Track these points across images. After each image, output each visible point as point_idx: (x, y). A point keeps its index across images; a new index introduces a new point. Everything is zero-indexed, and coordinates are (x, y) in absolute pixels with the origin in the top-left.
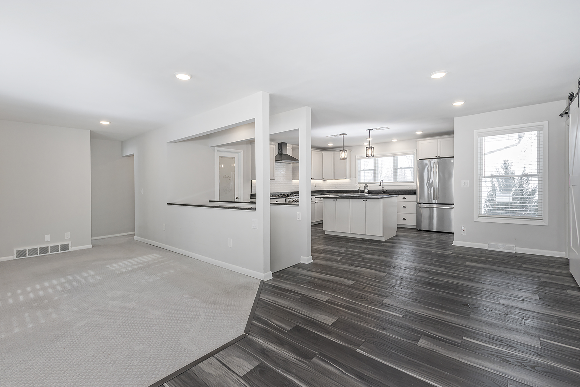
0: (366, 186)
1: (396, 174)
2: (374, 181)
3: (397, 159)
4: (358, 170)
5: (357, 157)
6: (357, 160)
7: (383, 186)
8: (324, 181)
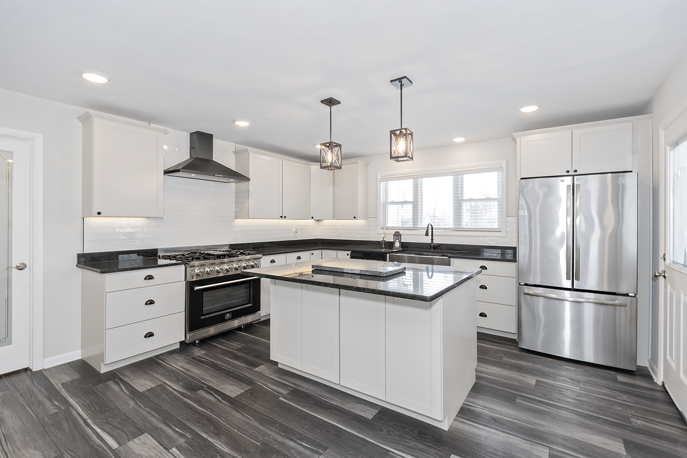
0: (397, 234)
1: (459, 212)
2: (414, 224)
3: (462, 181)
4: (382, 201)
5: (379, 177)
6: (380, 184)
7: (432, 237)
8: (317, 222)
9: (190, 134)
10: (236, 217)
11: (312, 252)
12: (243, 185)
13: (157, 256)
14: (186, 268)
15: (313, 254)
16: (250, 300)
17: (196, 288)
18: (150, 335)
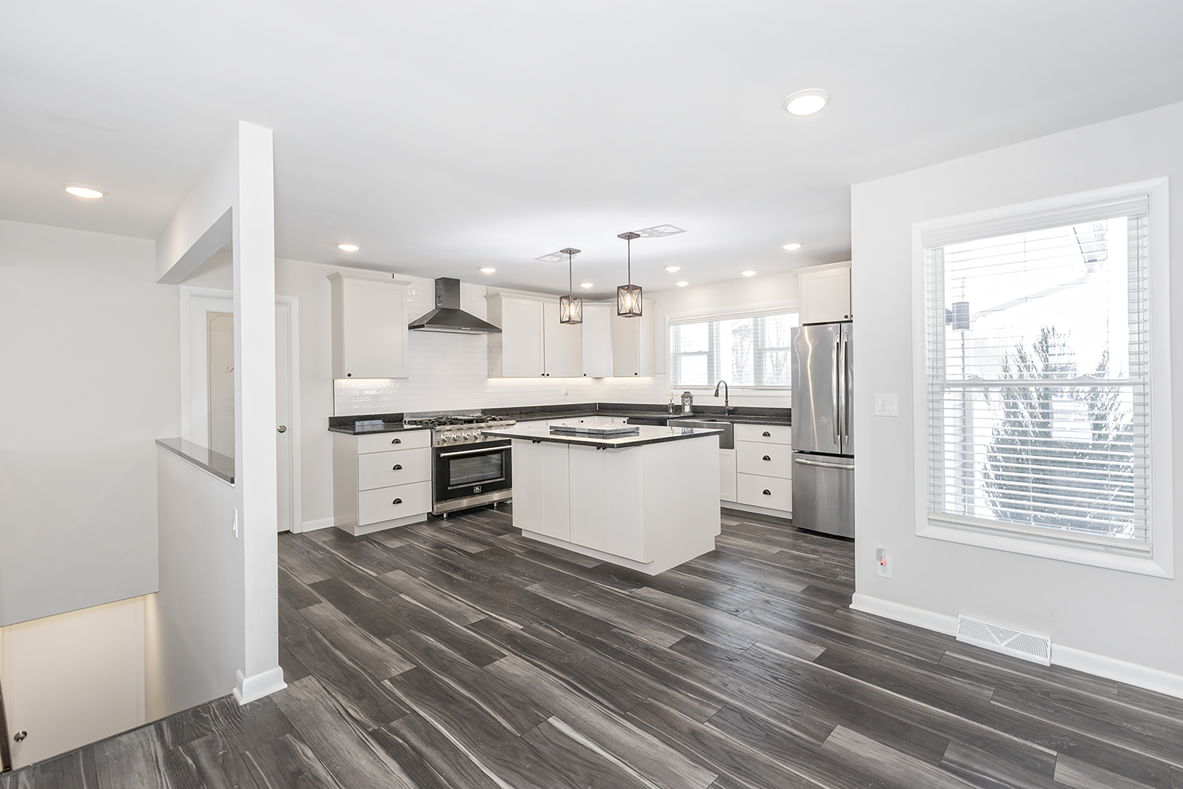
0: (687, 396)
1: (760, 366)
2: (709, 382)
3: (762, 325)
4: (671, 352)
5: (668, 319)
6: (669, 328)
7: (727, 398)
8: (597, 380)
9: (436, 280)
10: (488, 375)
11: (581, 419)
12: (496, 336)
13: (402, 421)
14: (432, 432)
15: (582, 422)
16: (502, 474)
17: (442, 455)
18: (398, 501)
